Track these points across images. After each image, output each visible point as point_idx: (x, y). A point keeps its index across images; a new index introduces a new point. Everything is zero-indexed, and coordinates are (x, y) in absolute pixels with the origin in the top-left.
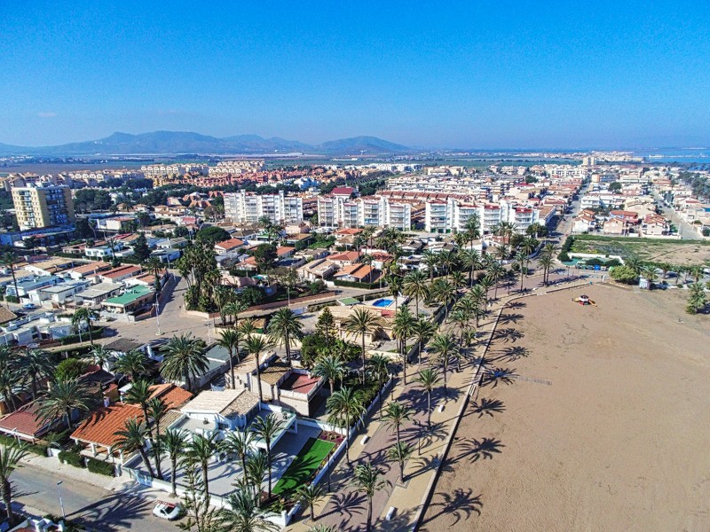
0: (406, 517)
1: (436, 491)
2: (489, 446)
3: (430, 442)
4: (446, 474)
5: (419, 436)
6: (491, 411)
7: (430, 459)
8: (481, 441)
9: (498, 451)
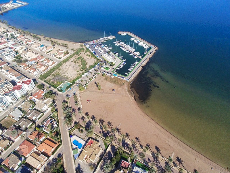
0: (152, 153)
2: (137, 139)
3: (137, 146)
4: (143, 146)
5: (135, 148)
6: (129, 135)
7: (140, 147)
8: (136, 139)
9: (138, 138)
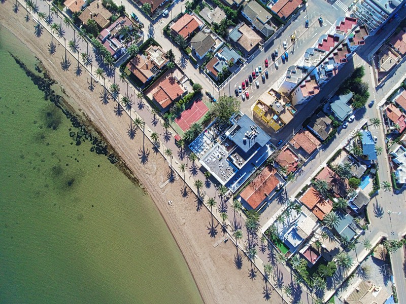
1: (258, 271)
7: (269, 276)
